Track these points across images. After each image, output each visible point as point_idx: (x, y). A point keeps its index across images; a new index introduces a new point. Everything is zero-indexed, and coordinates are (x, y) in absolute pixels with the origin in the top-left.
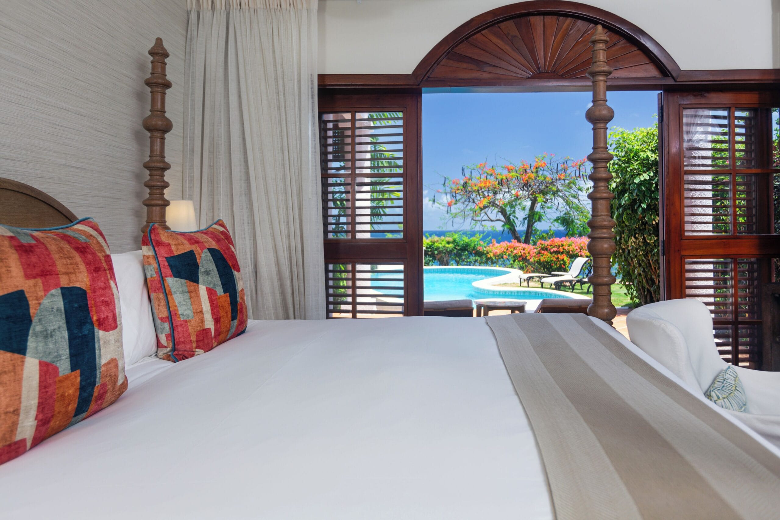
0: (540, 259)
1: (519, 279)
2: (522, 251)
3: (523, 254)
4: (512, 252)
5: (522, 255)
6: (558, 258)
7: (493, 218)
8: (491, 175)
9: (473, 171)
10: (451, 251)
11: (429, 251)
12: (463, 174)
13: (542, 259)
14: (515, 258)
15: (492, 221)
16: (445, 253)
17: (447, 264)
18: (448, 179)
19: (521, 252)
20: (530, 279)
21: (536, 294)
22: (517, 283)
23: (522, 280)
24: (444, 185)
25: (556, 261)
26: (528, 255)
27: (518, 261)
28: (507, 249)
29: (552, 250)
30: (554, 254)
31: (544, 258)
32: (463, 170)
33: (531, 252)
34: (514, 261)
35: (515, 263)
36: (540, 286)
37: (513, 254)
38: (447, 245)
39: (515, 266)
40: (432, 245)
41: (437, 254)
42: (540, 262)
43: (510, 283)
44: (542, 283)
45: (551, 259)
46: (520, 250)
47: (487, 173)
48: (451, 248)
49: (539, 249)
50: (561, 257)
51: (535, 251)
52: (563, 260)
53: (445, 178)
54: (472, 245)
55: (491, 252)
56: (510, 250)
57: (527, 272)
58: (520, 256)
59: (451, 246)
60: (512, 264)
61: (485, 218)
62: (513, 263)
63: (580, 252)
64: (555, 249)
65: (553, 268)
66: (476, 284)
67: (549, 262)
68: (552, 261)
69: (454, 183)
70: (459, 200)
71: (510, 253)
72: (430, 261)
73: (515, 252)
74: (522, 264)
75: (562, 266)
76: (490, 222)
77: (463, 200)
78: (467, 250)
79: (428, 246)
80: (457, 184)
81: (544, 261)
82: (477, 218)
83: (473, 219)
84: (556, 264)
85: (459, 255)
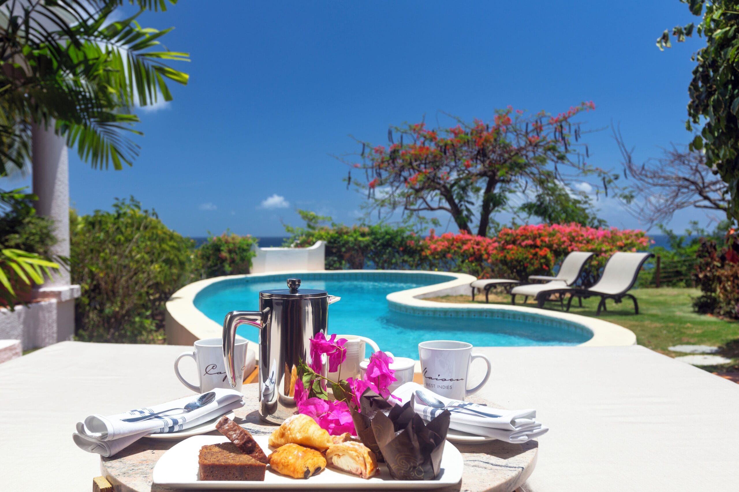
0: (505, 257)
1: (471, 289)
2: (475, 246)
3: (476, 250)
4: (459, 248)
5: (474, 253)
6: (535, 254)
7: (435, 205)
8: (431, 140)
9: (404, 136)
10: (367, 246)
11: (333, 247)
12: (390, 139)
13: (509, 256)
14: (465, 256)
15: (432, 209)
16: (357, 251)
17: (360, 266)
18: (368, 146)
19: (473, 248)
20: (488, 289)
21: (503, 317)
22: (466, 296)
23: (476, 291)
24: (363, 154)
25: (532, 259)
26: (484, 252)
27: (469, 261)
28: (452, 244)
29: (524, 244)
30: (528, 249)
31: (513, 254)
32: (390, 133)
33: (490, 248)
34: (463, 262)
35: (464, 265)
36: (510, 299)
37: (462, 251)
38: (360, 239)
39: (464, 269)
40: (338, 238)
41: (345, 252)
42: (505, 261)
43: (454, 294)
44: (514, 296)
45: (525, 256)
46: (473, 245)
47: (425, 137)
48: (366, 243)
49: (503, 242)
50: (541, 253)
51: (496, 244)
52: (545, 257)
53: (364, 145)
54: (399, 239)
55: (428, 249)
56: (457, 245)
57: (483, 278)
58: (471, 256)
59: (367, 239)
60: (459, 266)
61: (424, 206)
62: (460, 264)
63: (571, 245)
64: (530, 242)
65: (528, 270)
66: (394, 297)
67: (521, 261)
68: (526, 258)
69: (377, 151)
70: (386, 179)
71: (456, 249)
72: (335, 262)
73: (465, 247)
74: (476, 266)
75: (544, 266)
76: (430, 212)
77: (391, 180)
78: (390, 246)
79: (332, 240)
80: (381, 152)
81: (512, 260)
82: (412, 207)
83: (406, 208)
84: (533, 264)
85: (378, 254)
